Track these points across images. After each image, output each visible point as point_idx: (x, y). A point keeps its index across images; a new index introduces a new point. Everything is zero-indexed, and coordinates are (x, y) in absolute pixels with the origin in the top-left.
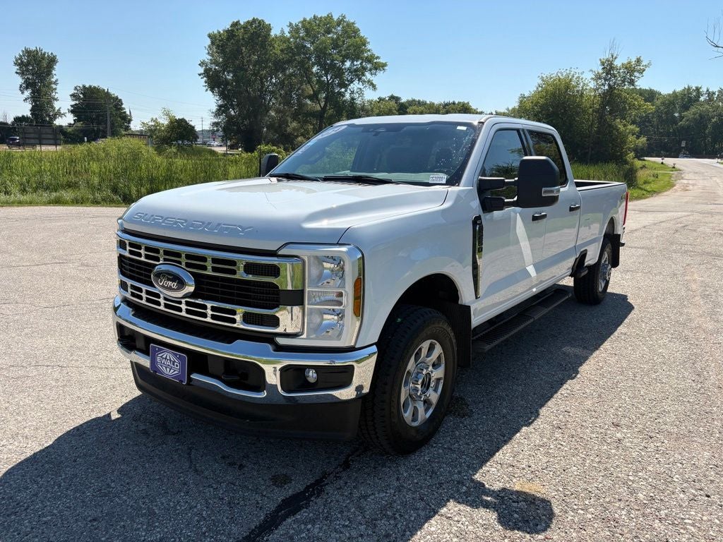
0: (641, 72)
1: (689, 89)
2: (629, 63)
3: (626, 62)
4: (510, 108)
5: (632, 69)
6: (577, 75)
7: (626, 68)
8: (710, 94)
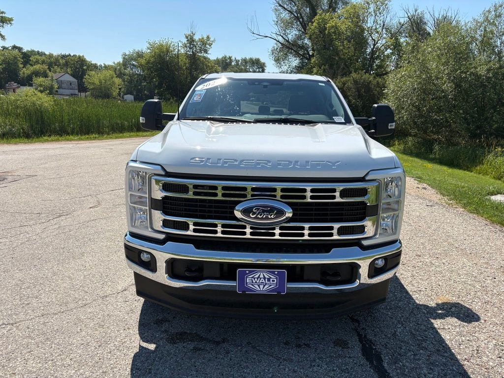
0: (210, 45)
1: (225, 57)
2: (203, 38)
3: (201, 38)
4: (116, 63)
5: (205, 44)
6: (173, 44)
7: (202, 42)
8: (237, 61)
